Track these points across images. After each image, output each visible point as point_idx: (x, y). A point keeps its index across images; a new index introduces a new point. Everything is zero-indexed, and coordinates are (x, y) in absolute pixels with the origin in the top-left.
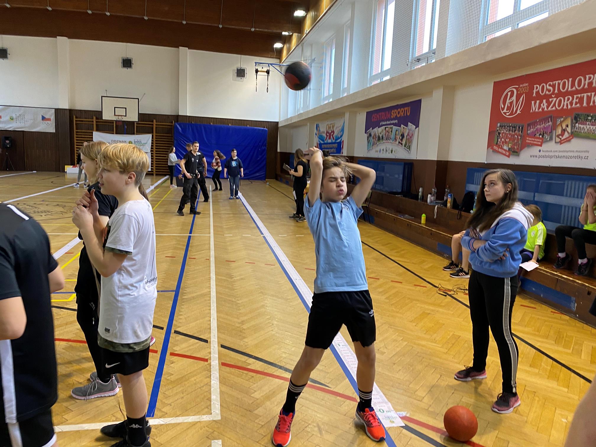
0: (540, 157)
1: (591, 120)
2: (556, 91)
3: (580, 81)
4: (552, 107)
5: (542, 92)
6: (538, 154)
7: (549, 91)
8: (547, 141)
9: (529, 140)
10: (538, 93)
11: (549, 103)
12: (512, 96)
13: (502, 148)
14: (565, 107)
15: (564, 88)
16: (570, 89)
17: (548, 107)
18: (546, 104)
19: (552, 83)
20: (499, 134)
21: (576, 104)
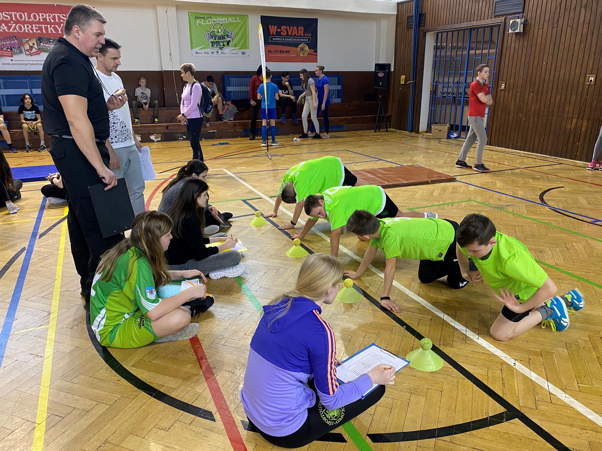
0: (13, 65)
1: (53, 42)
2: (14, 19)
3: (35, 16)
4: (14, 30)
6: (11, 62)
7: (7, 18)
8: (16, 54)
11: (9, 28)
14: (26, 31)
15: (22, 19)
16: (27, 20)
17: (9, 29)
18: (5, 28)
19: (7, 13)
21: (37, 30)
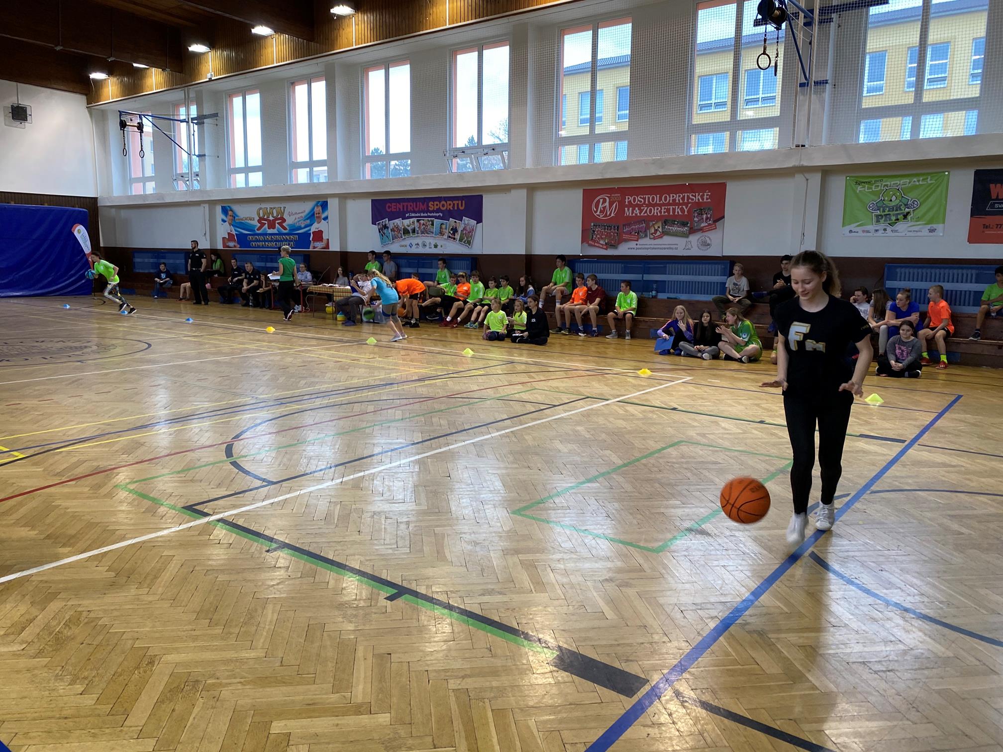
0: (637, 249)
1: (677, 224)
2: (647, 202)
3: (666, 198)
4: (645, 213)
5: (634, 201)
6: (635, 247)
7: (641, 202)
8: (642, 238)
9: (625, 237)
10: (630, 202)
11: (641, 211)
12: (604, 201)
13: (598, 243)
14: (655, 214)
16: (658, 202)
17: (640, 213)
18: (638, 211)
19: (642, 196)
20: (594, 231)
21: (665, 212)
